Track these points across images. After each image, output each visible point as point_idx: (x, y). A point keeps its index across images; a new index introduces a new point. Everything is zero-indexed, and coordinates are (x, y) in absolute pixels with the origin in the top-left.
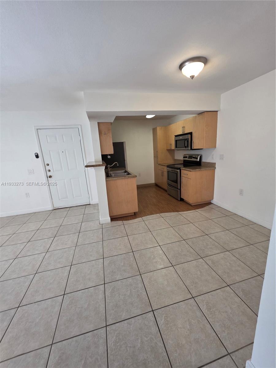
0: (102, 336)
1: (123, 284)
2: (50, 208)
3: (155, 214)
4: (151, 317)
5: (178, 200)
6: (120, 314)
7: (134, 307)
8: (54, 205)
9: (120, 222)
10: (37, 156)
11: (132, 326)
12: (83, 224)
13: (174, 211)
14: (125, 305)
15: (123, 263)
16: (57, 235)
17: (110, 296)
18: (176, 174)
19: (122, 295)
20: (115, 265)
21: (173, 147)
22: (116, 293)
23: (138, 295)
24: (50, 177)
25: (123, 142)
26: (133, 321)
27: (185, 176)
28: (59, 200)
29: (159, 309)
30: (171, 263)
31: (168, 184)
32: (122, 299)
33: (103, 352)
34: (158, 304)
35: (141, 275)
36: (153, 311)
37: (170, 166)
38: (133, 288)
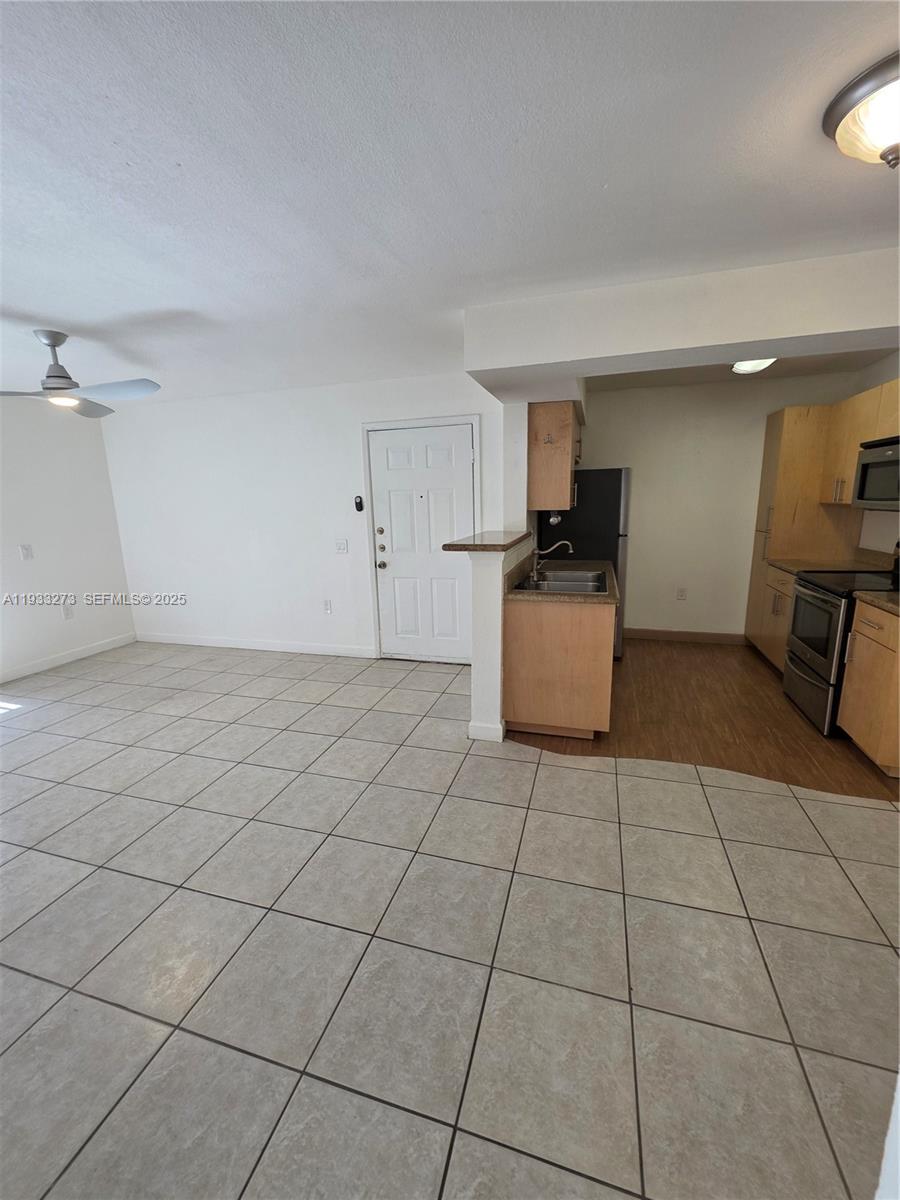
0: (277, 1096)
1: (423, 968)
2: (372, 652)
3: (677, 761)
4: (437, 1147)
5: (822, 734)
6: (356, 1062)
7: (407, 1071)
8: (383, 646)
9: (530, 752)
10: (360, 506)
11: (363, 1129)
12: (426, 721)
13: (769, 775)
14: (386, 1042)
15: (461, 896)
16: (347, 734)
17: (365, 982)
18: (827, 616)
19: (398, 1004)
20: (433, 892)
21: (849, 495)
22: (385, 985)
23: (444, 1036)
24: (383, 565)
25: (620, 471)
26: (378, 1114)
27: (871, 632)
28: (397, 634)
29: (481, 1141)
30: (630, 989)
31: (792, 652)
32: (390, 1017)
33: (251, 1146)
34: (486, 1114)
35: (492, 968)
36: (455, 1128)
37: (810, 577)
38: (442, 1001)
